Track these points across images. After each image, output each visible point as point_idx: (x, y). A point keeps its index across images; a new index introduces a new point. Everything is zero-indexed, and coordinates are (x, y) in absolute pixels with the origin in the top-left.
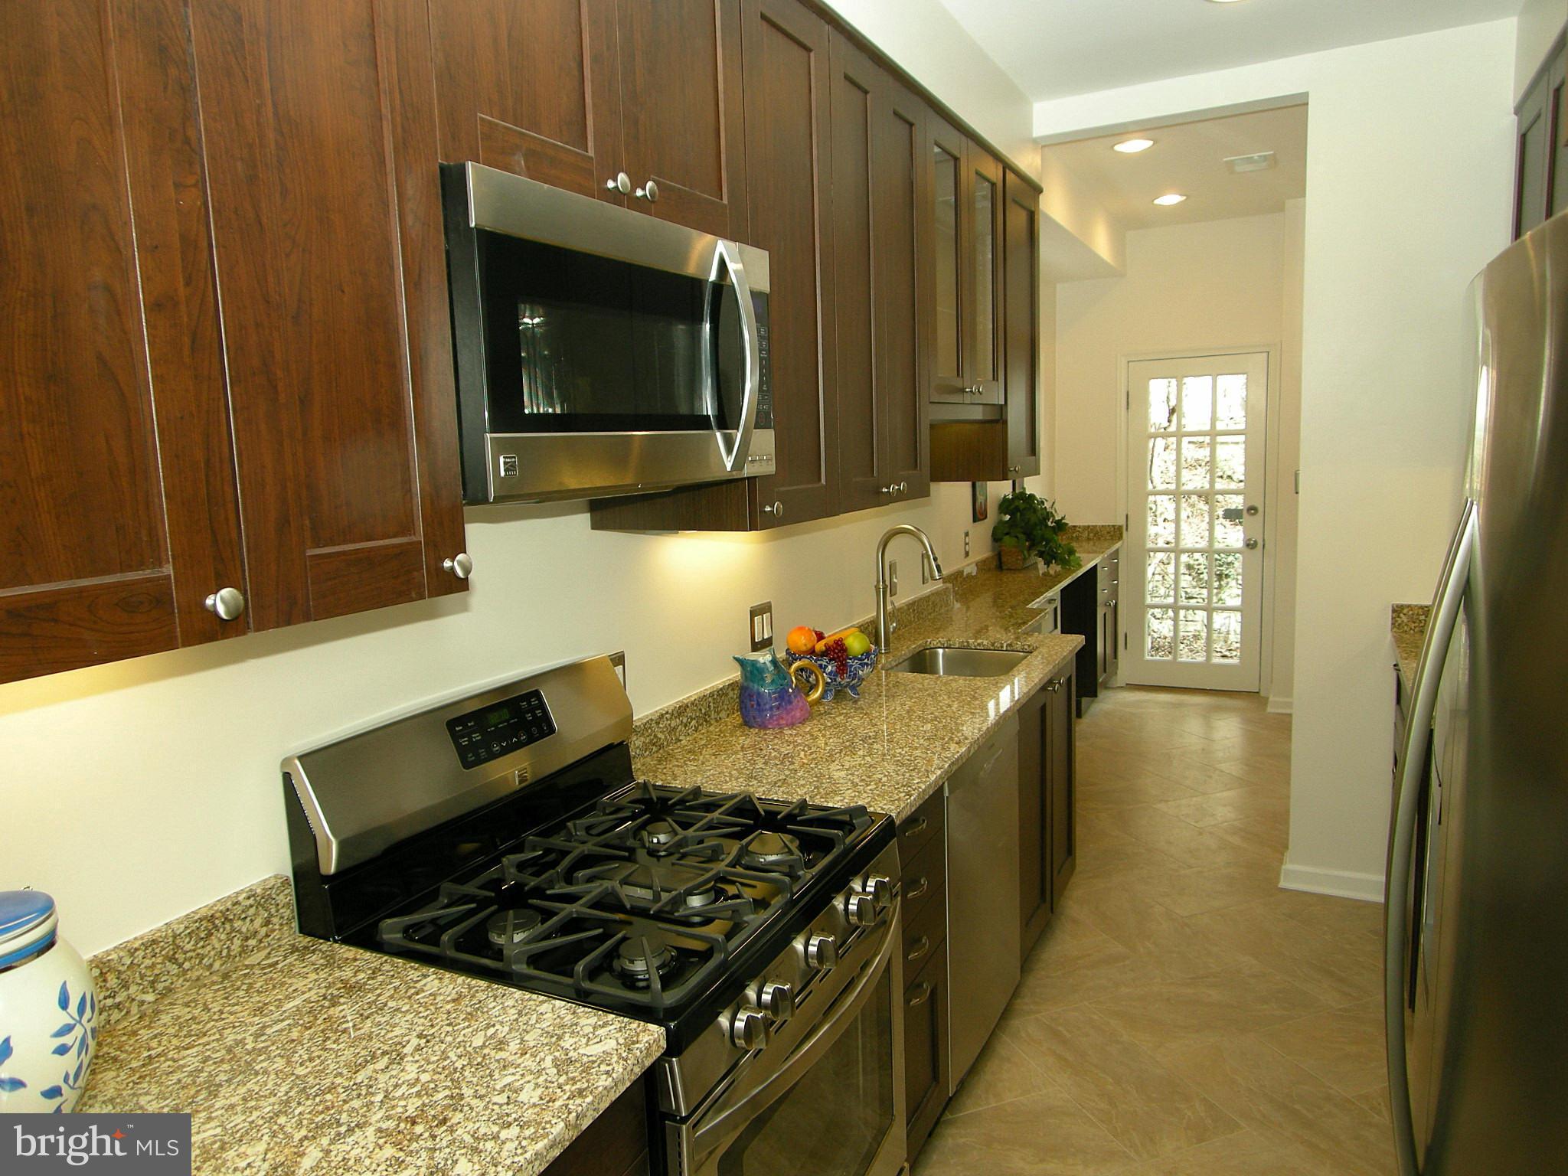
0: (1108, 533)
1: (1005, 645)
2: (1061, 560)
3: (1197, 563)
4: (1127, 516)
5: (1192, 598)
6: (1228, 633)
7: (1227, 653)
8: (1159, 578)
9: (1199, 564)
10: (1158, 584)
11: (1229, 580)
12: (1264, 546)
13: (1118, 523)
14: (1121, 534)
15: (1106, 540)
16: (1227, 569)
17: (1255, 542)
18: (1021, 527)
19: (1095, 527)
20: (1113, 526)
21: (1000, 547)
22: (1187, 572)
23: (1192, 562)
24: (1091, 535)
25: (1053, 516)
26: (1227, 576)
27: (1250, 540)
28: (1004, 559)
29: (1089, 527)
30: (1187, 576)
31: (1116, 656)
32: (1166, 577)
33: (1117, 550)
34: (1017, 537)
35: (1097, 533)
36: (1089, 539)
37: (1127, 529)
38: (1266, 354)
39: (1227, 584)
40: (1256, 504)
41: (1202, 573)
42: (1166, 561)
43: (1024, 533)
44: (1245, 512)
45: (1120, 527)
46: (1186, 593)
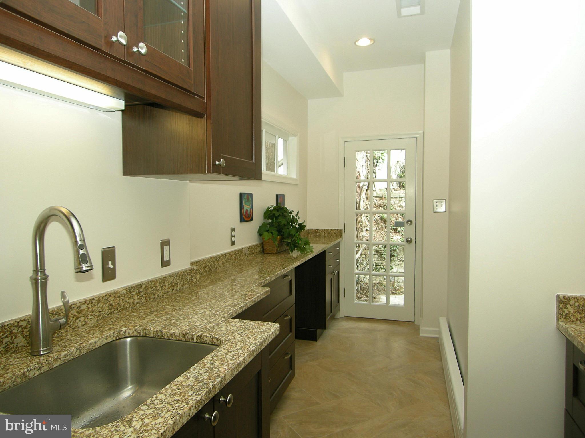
0: (335, 233)
1: (195, 337)
2: (300, 248)
3: (380, 249)
4: (345, 224)
5: (378, 265)
6: (394, 282)
7: (394, 292)
8: (364, 256)
9: (381, 250)
10: (363, 259)
11: (394, 257)
12: (416, 242)
13: (340, 228)
14: (342, 234)
15: (333, 237)
16: (393, 252)
17: (411, 239)
18: (276, 227)
19: (328, 230)
20: (338, 230)
21: (263, 239)
22: (376, 254)
23: (378, 249)
24: (326, 234)
25: (298, 221)
26: (394, 256)
27: (408, 238)
28: (265, 247)
29: (325, 230)
30: (376, 256)
31: (338, 301)
32: (367, 256)
33: (339, 242)
34: (272, 233)
35: (329, 233)
36: (325, 236)
37: (345, 232)
38: (415, 138)
39: (394, 259)
40: (411, 219)
41: (383, 254)
42: (367, 249)
43: (277, 231)
44: (406, 223)
45: (341, 230)
46: (376, 263)
